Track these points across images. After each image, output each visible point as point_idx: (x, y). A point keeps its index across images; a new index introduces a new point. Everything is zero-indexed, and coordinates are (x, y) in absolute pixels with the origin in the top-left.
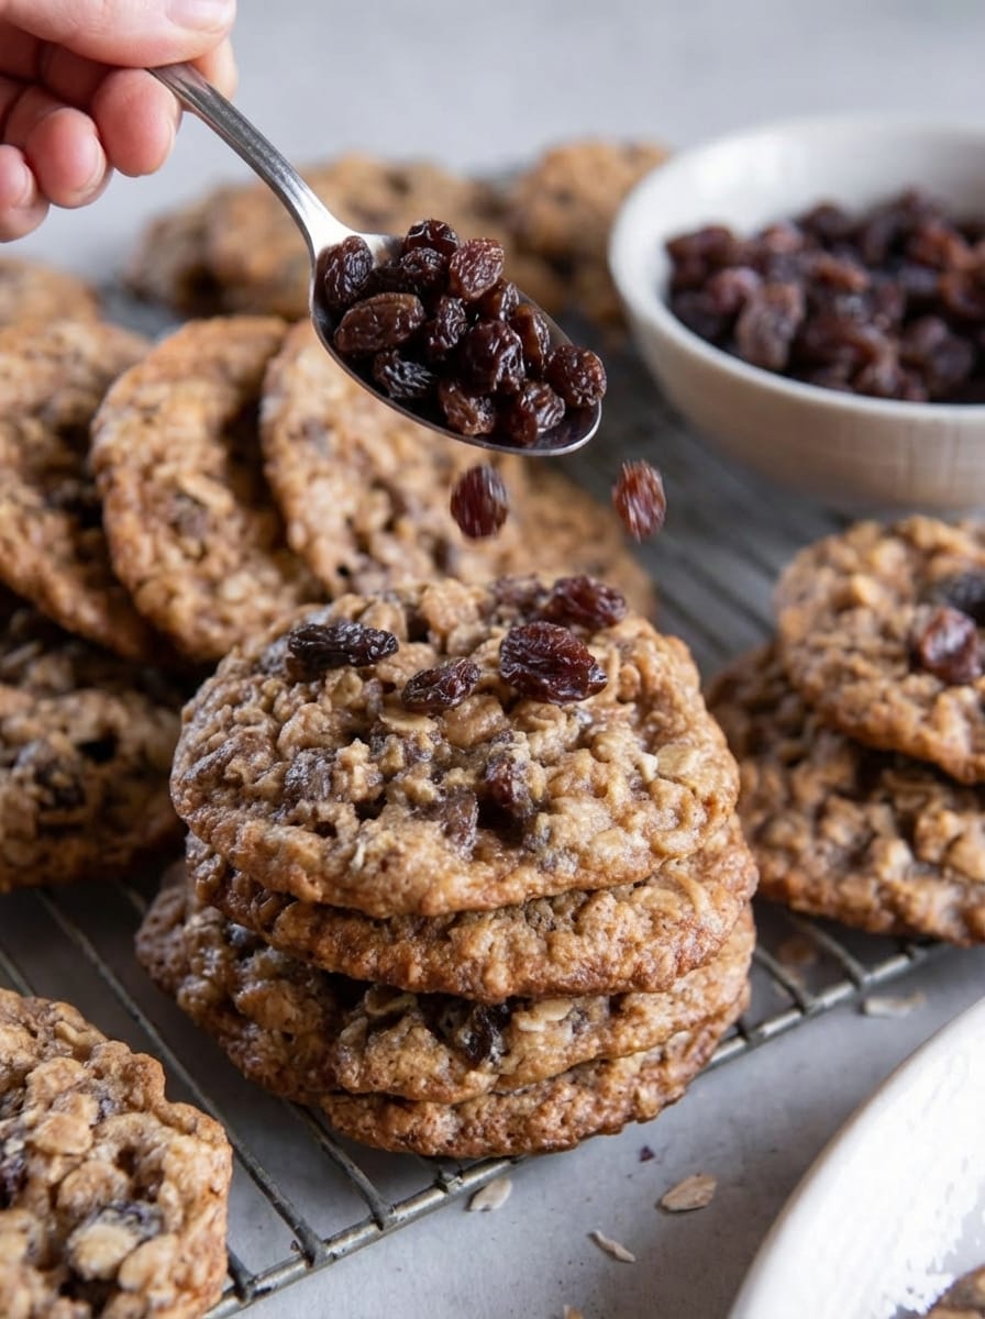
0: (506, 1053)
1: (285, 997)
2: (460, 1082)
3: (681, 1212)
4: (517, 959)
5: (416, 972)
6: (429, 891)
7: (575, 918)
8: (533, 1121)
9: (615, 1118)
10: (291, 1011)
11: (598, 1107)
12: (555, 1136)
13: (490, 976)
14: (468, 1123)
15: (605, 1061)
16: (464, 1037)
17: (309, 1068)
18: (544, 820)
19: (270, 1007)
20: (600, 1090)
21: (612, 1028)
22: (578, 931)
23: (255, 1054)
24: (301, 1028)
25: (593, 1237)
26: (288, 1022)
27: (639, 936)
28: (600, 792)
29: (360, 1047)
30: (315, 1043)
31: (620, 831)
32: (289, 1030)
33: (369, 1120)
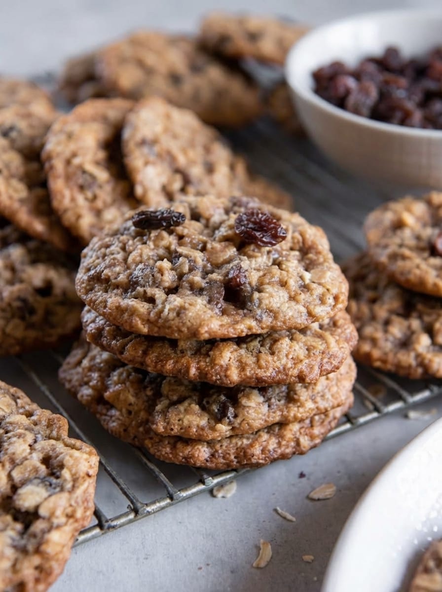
0: (236, 416)
1: (129, 391)
2: (213, 429)
3: (318, 500)
4: (242, 367)
5: (193, 371)
6: (200, 326)
7: (271, 348)
8: (248, 450)
9: (288, 451)
10: (132, 399)
11: (279, 444)
12: (259, 459)
13: (229, 372)
14: (217, 451)
15: (282, 424)
16: (215, 408)
17: (139, 427)
18: (256, 295)
19: (122, 397)
20: (281, 436)
22: (273, 354)
23: (114, 421)
24: (136, 408)
25: (276, 510)
26: (130, 404)
27: (302, 357)
28: (283, 284)
29: (164, 412)
30: (143, 415)
31: (293, 303)
32: (131, 408)
33: (168, 449)
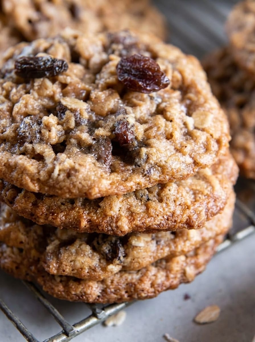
0: (126, 256)
1: (19, 230)
2: (104, 269)
3: (205, 324)
4: (132, 215)
5: (84, 223)
6: (91, 188)
7: (159, 194)
8: (138, 286)
9: (175, 282)
10: (22, 237)
11: (167, 277)
12: (148, 292)
13: (119, 224)
14: (108, 287)
15: (170, 258)
16: (106, 248)
17: (31, 266)
18: (144, 150)
19: (13, 235)
20: (168, 270)
21: (175, 242)
22: (161, 201)
23: (5, 258)
24: (27, 246)
25: (165, 337)
26: (21, 242)
27: (189, 203)
28: (169, 137)
29: (56, 254)
30: (33, 252)
31: (179, 154)
32: (22, 246)
33: (61, 288)
